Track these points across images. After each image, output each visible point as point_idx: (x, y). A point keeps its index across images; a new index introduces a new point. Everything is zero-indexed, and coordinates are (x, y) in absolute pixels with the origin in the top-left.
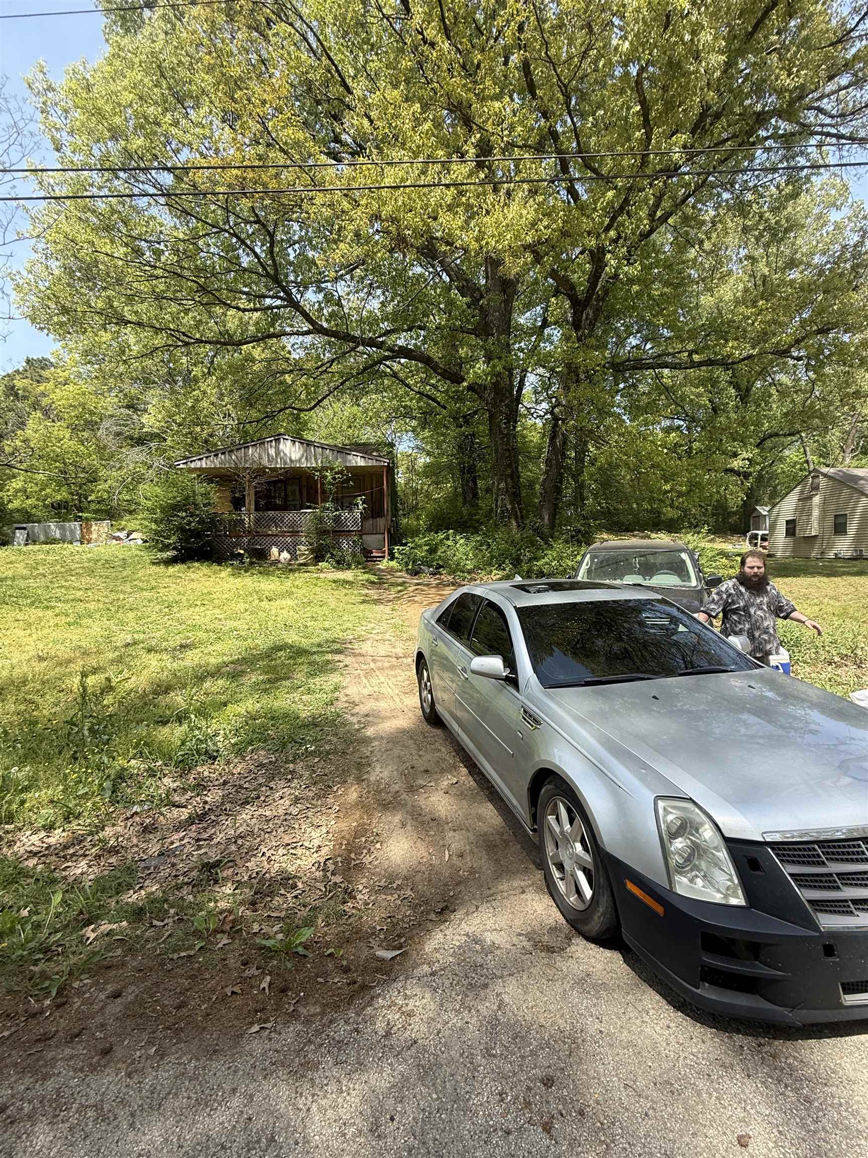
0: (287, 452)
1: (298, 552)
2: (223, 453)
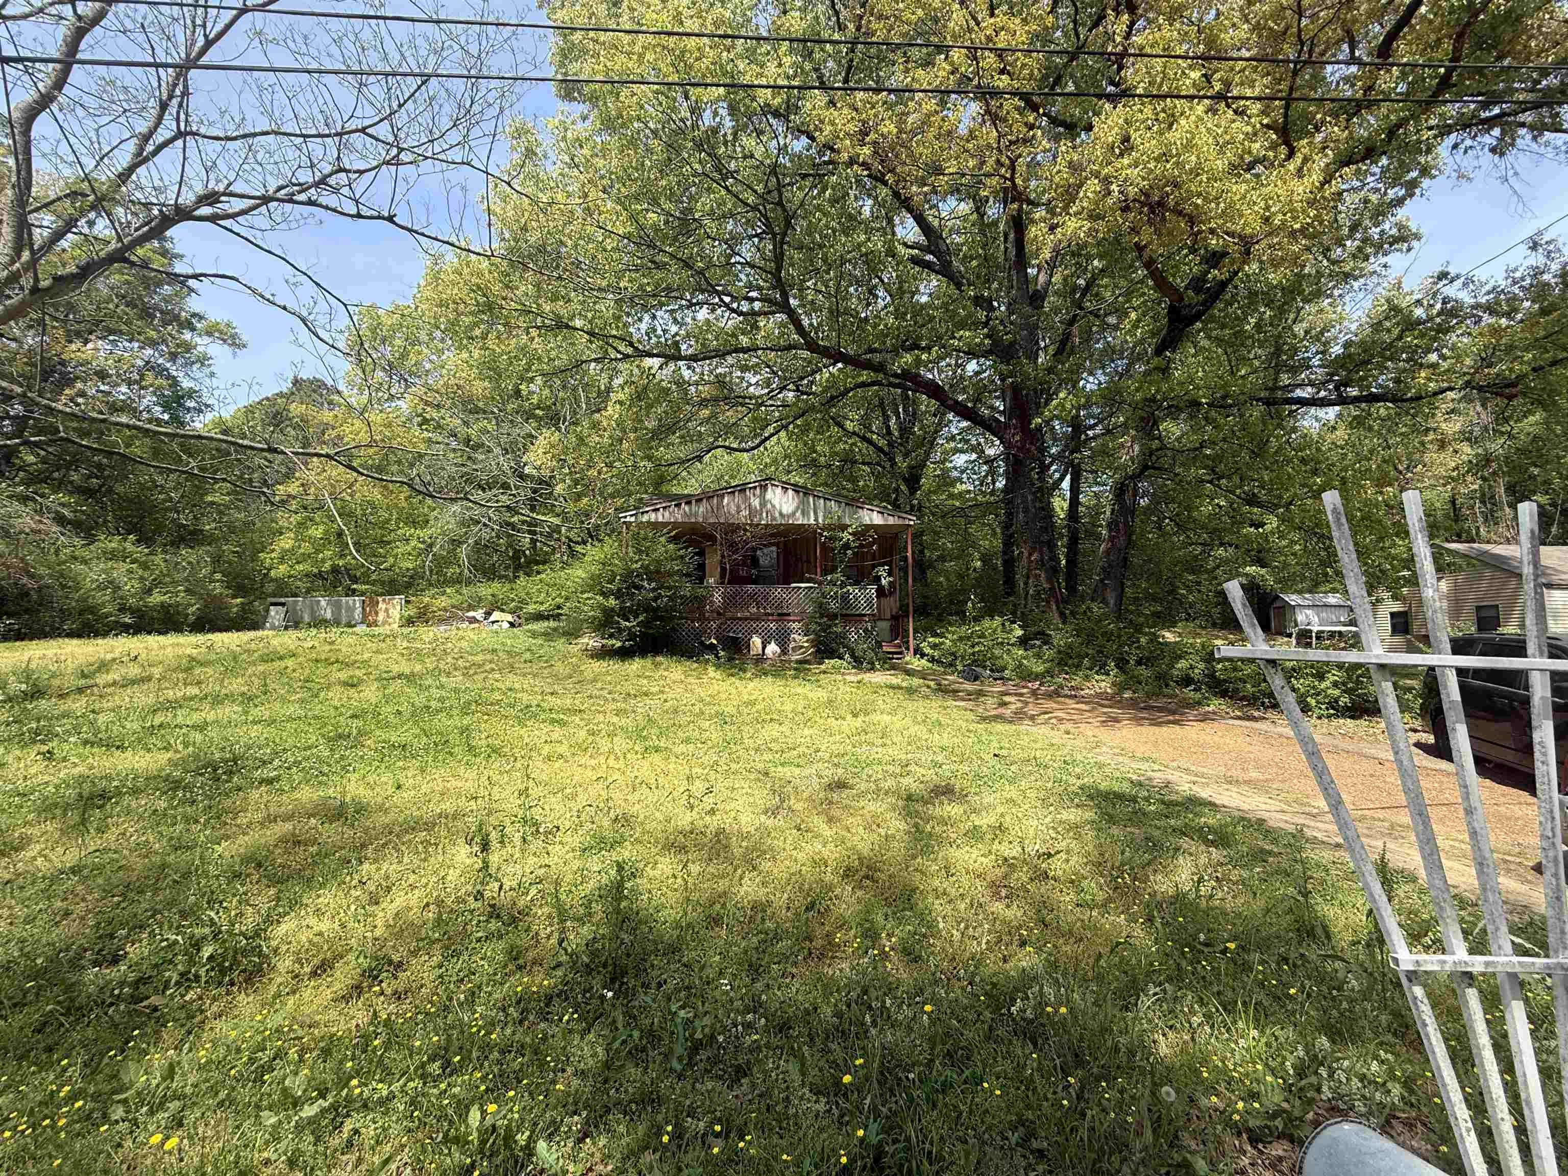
0: (776, 502)
1: (792, 645)
2: (688, 503)
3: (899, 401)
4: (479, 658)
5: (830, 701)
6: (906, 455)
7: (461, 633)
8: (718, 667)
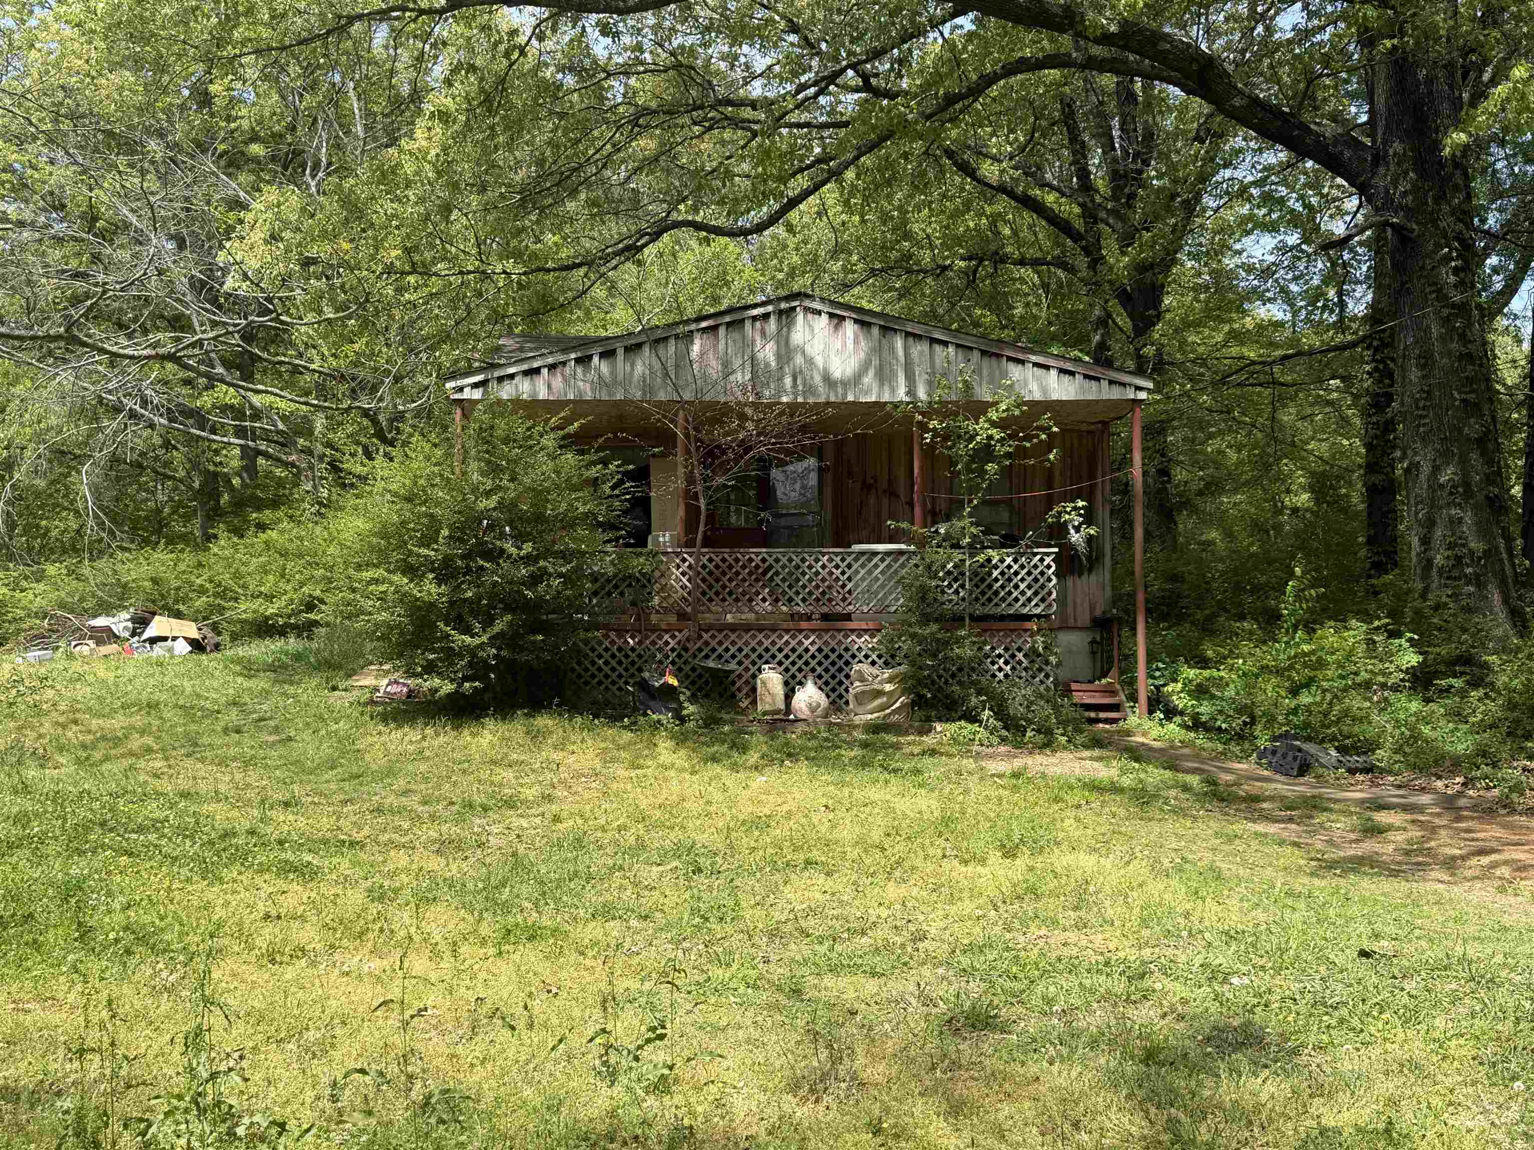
0: (815, 350)
1: (857, 687)
2: (608, 355)
3: (1112, 105)
4: (118, 723)
5: (947, 821)
6: (1126, 240)
7: (77, 667)
8: (680, 740)
